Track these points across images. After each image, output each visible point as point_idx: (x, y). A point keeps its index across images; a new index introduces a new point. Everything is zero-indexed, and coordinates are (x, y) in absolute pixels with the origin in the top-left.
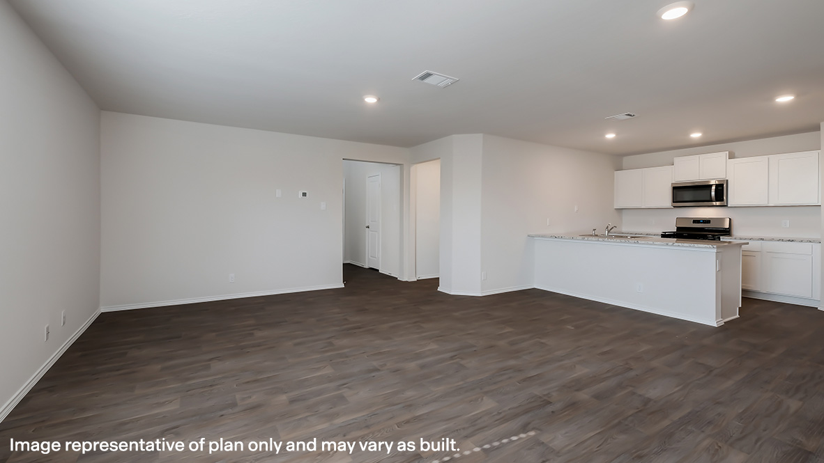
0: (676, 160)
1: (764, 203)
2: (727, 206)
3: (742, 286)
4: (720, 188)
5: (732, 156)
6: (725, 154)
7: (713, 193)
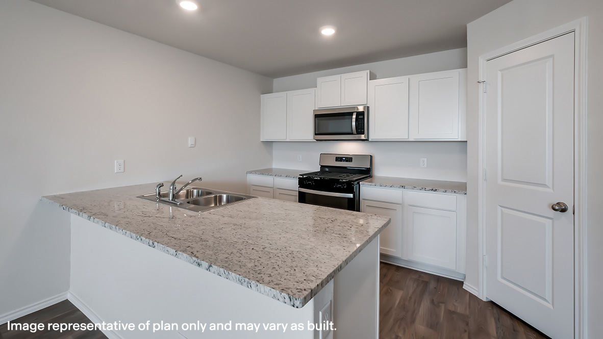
0: (320, 80)
1: (403, 136)
2: (367, 140)
3: (381, 249)
4: (361, 117)
5: (373, 77)
6: (365, 74)
7: (354, 124)
